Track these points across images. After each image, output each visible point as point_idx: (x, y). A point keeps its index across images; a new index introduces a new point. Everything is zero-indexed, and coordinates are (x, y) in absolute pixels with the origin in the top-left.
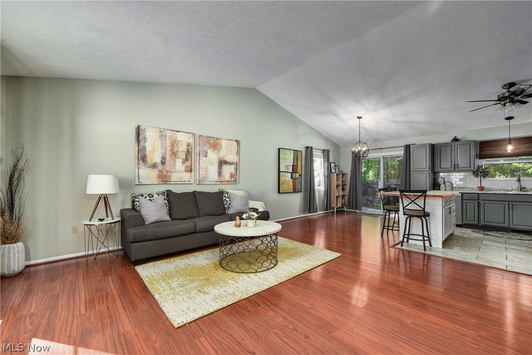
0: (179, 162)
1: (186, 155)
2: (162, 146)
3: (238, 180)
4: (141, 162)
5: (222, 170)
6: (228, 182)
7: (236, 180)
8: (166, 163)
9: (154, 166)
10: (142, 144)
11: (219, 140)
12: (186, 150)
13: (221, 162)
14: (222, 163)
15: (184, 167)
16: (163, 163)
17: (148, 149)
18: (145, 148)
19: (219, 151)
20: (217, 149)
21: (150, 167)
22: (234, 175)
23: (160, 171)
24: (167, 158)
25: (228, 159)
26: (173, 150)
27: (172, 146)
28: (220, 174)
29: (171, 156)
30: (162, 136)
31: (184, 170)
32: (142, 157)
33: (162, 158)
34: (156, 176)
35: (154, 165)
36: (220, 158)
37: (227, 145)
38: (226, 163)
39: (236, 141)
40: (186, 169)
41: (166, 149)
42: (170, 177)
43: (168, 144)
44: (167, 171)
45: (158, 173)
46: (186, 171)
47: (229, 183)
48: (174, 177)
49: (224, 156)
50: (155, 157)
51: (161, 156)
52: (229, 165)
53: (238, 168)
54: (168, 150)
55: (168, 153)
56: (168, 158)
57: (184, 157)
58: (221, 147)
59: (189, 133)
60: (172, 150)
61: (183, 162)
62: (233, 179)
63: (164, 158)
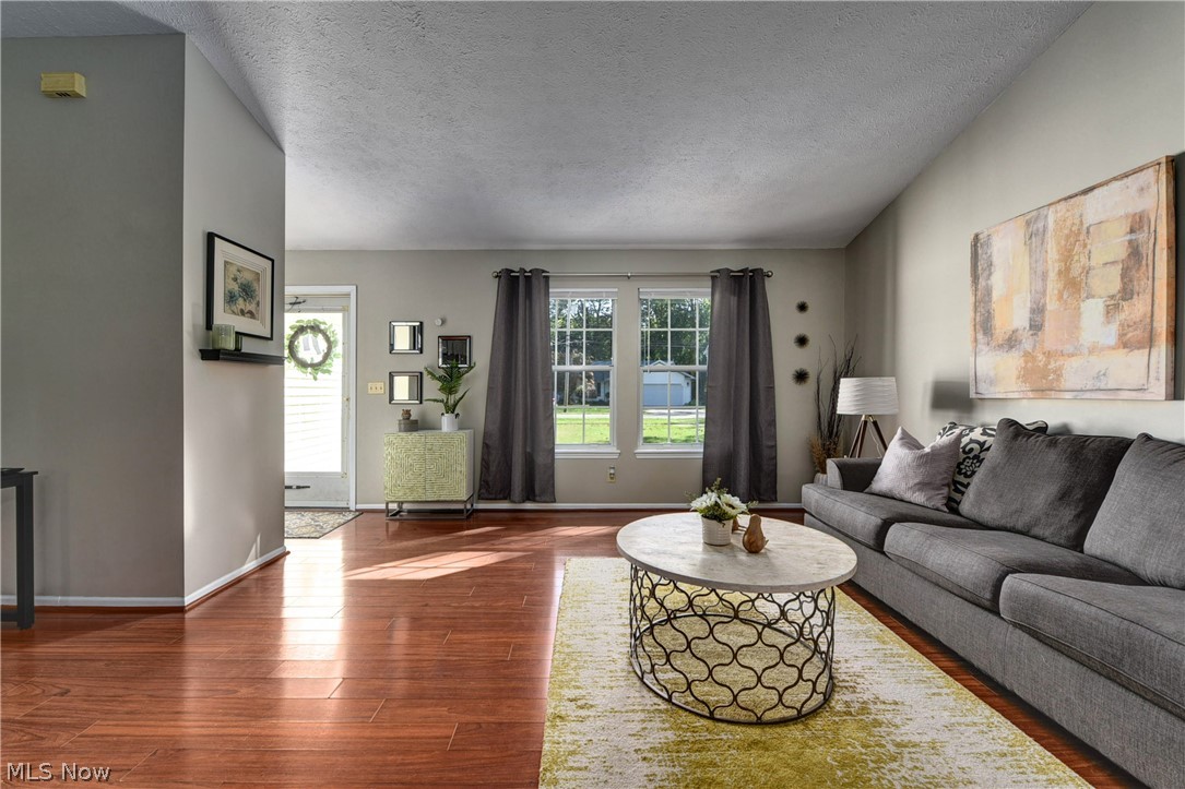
0: (1093, 309)
1: (1125, 274)
2: (1033, 271)
4: (980, 336)
8: (1046, 324)
9: (1011, 342)
10: (982, 282)
12: (1123, 254)
15: (1114, 328)
16: (1036, 327)
17: (995, 295)
18: (988, 291)
21: (1000, 346)
23: (1026, 354)
24: (1049, 307)
26: (1068, 269)
27: (1067, 257)
29: (1060, 297)
30: (1034, 233)
31: (1112, 340)
32: (984, 324)
33: (1033, 311)
34: (1015, 373)
35: (1010, 339)
40: (1122, 335)
41: (1044, 276)
42: (1058, 373)
43: (1053, 255)
44: (1048, 355)
45: (1022, 360)
46: (1125, 344)
48: (1074, 372)
50: (1014, 314)
51: (1029, 305)
54: (1052, 275)
55: (1053, 285)
56: (1052, 305)
57: (1115, 285)
59: (1141, 169)
60: (1064, 273)
61: (1112, 309)
63: (1038, 311)
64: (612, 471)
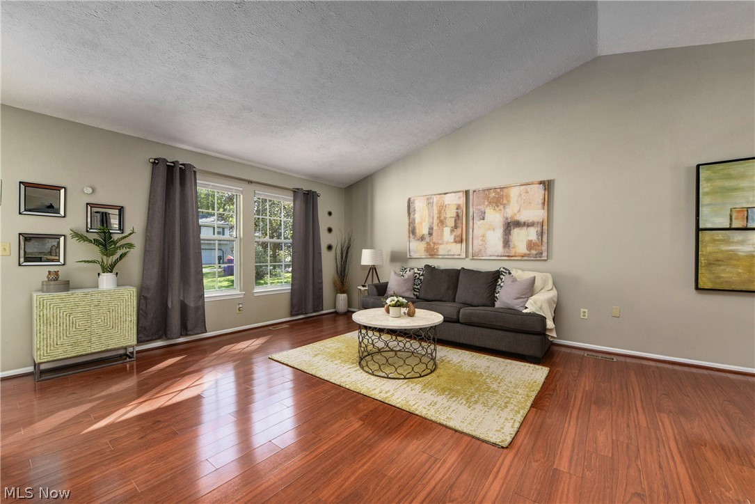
0: (447, 230)
1: (455, 220)
2: (429, 215)
3: (545, 254)
4: (411, 235)
5: (511, 237)
6: (523, 256)
7: (541, 253)
8: (434, 234)
9: (422, 238)
10: (412, 216)
11: (505, 190)
12: (455, 215)
13: (508, 223)
14: (510, 226)
15: (453, 237)
16: (430, 234)
17: (416, 221)
18: (414, 220)
19: (504, 207)
20: (501, 204)
21: (418, 240)
22: (535, 244)
23: (428, 243)
24: (434, 228)
25: (522, 217)
26: (440, 217)
27: (440, 213)
28: (506, 243)
29: (438, 226)
30: (430, 204)
31: (452, 240)
32: (412, 231)
33: (429, 229)
34: (423, 249)
35: (422, 237)
36: (507, 218)
37: (520, 195)
38: (518, 224)
39: (541, 183)
40: (455, 239)
41: (433, 217)
42: (437, 249)
43: (436, 211)
44: (434, 243)
45: (426, 245)
46: (455, 242)
47: (526, 258)
48: (442, 250)
49: (515, 214)
50: (423, 230)
51: (428, 226)
52: (525, 228)
53: (545, 230)
54: (435, 218)
55: (436, 222)
56: (435, 228)
57: (453, 224)
58: (509, 201)
59: (459, 192)
60: (439, 218)
61: (452, 231)
62: (534, 252)
63: (431, 229)
64: (241, 306)
